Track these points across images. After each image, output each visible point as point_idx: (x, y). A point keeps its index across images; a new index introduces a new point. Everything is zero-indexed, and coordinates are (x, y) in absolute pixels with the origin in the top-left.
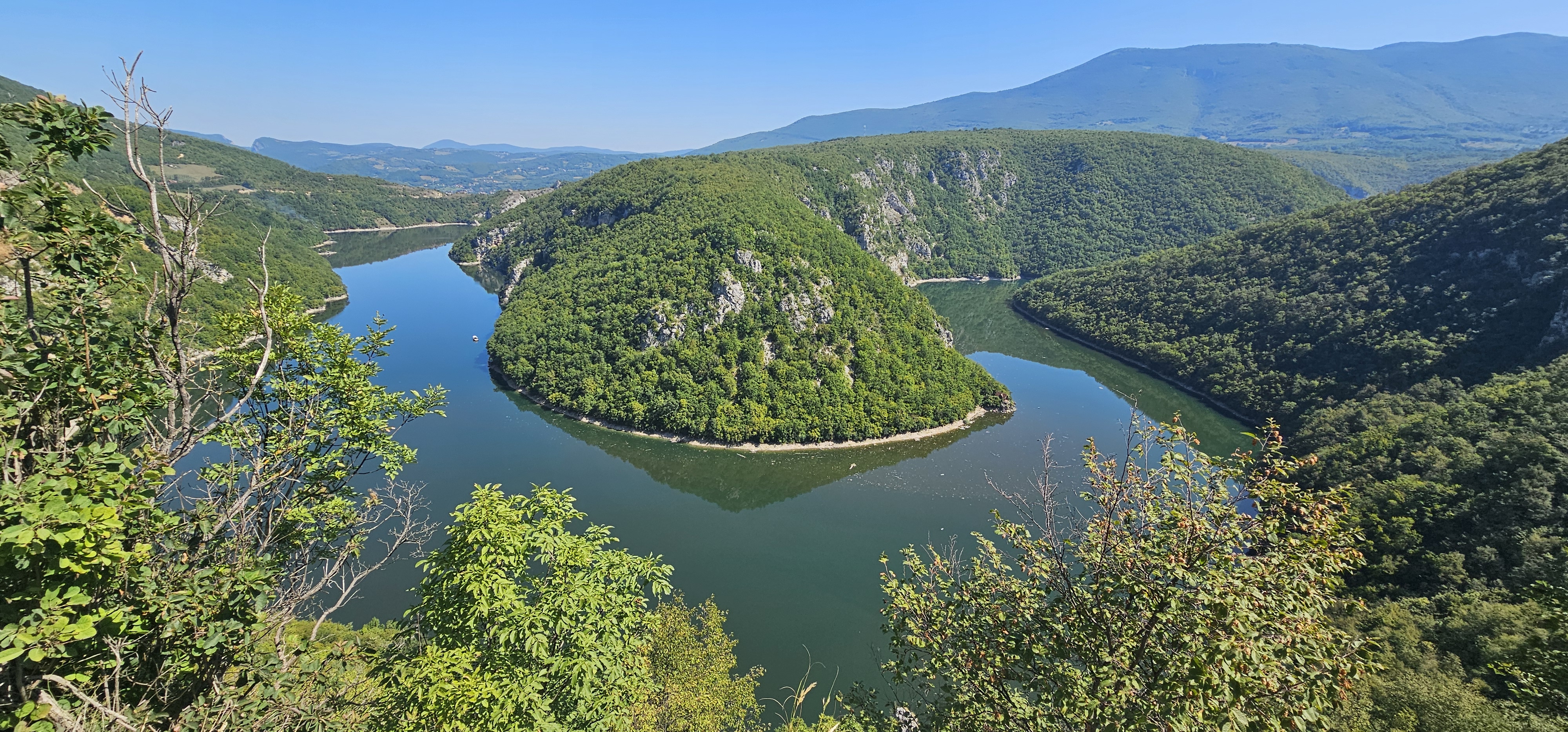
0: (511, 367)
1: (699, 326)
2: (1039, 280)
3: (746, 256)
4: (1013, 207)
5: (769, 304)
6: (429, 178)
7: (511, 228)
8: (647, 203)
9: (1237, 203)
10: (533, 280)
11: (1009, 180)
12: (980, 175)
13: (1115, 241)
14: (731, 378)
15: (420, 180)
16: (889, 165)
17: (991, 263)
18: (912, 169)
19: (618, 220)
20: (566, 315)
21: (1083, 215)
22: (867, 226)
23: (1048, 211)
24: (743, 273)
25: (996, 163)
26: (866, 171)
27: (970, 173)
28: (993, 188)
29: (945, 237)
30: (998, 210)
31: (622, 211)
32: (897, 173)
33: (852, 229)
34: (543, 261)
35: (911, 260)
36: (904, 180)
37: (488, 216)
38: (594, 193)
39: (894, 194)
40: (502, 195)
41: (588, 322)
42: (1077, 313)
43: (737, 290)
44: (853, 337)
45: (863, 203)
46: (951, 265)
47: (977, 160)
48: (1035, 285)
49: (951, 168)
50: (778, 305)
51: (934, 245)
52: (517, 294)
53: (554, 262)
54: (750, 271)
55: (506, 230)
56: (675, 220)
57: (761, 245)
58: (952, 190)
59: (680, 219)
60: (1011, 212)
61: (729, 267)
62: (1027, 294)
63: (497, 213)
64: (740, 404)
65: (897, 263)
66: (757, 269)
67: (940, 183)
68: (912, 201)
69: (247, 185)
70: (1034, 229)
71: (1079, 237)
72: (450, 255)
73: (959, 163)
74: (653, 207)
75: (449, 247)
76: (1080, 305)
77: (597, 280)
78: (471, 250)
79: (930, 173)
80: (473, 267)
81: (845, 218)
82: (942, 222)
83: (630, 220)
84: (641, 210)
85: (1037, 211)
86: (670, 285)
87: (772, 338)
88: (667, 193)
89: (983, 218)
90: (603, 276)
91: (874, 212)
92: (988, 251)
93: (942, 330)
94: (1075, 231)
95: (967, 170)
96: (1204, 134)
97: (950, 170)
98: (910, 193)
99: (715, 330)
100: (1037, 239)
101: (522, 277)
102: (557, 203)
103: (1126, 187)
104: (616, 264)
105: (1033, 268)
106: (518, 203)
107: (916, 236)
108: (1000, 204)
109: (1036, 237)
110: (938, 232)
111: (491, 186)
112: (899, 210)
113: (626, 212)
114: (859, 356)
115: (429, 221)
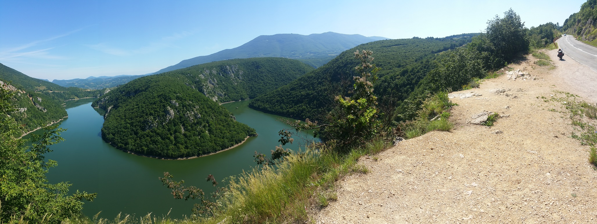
0: (108, 136)
1: (162, 123)
2: (255, 99)
3: (174, 101)
4: (244, 80)
5: (182, 115)
6: (87, 86)
7: (107, 98)
8: (144, 88)
9: (295, 73)
10: (113, 112)
11: (241, 73)
12: (233, 72)
13: (271, 86)
14: (172, 138)
15: (85, 87)
16: (208, 72)
17: (241, 96)
18: (214, 72)
19: (136, 94)
20: (123, 122)
21: (263, 80)
22: (205, 90)
23: (253, 80)
24: (173, 107)
25: (237, 68)
26: (203, 74)
27: (230, 72)
28: (237, 75)
29: (227, 91)
30: (240, 81)
31: (137, 92)
32: (211, 74)
33: (201, 91)
34: (116, 107)
35: (218, 98)
36: (213, 75)
37: (101, 95)
38: (129, 87)
39: (211, 80)
40: (104, 90)
41: (129, 124)
42: (267, 106)
43: (172, 112)
44: (208, 122)
45: (203, 83)
46: (230, 98)
47: (232, 68)
48: (254, 100)
49: (225, 71)
50: (184, 115)
51: (224, 93)
52: (109, 116)
53: (118, 107)
54: (175, 106)
55: (105, 98)
56: (152, 93)
57: (178, 98)
58: (226, 77)
59: (154, 93)
60: (243, 81)
61: (169, 105)
62: (253, 103)
63: (103, 94)
64: (176, 146)
65: (215, 99)
66: (177, 105)
67: (222, 75)
68: (216, 81)
69: (51, 90)
70: (251, 85)
71: (263, 86)
72: (91, 105)
73: (227, 69)
74: (145, 90)
75: (91, 103)
76: (267, 103)
77: (131, 111)
78: (97, 104)
79: (219, 73)
80: (97, 108)
81: (199, 88)
82: (225, 86)
83: (139, 94)
84: (142, 91)
85: (250, 80)
86: (152, 112)
87: (183, 125)
88: (149, 85)
89: (236, 84)
90: (133, 110)
91: (206, 85)
92: (239, 93)
93: (232, 116)
94: (261, 84)
95: (229, 71)
96: (283, 56)
97: (225, 72)
98: (215, 79)
99: (166, 124)
100: (252, 88)
101: (110, 111)
102: (119, 91)
103: (270, 72)
104: (136, 107)
105: (252, 96)
106: (108, 92)
107: (218, 91)
108: (240, 79)
109: (251, 87)
110: (224, 89)
111: (101, 87)
112: (213, 84)
113: (138, 92)
114: (210, 127)
115: (87, 97)
